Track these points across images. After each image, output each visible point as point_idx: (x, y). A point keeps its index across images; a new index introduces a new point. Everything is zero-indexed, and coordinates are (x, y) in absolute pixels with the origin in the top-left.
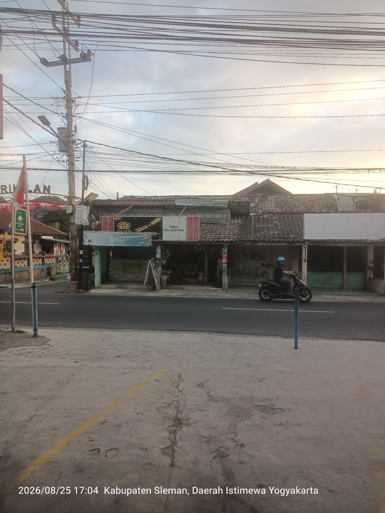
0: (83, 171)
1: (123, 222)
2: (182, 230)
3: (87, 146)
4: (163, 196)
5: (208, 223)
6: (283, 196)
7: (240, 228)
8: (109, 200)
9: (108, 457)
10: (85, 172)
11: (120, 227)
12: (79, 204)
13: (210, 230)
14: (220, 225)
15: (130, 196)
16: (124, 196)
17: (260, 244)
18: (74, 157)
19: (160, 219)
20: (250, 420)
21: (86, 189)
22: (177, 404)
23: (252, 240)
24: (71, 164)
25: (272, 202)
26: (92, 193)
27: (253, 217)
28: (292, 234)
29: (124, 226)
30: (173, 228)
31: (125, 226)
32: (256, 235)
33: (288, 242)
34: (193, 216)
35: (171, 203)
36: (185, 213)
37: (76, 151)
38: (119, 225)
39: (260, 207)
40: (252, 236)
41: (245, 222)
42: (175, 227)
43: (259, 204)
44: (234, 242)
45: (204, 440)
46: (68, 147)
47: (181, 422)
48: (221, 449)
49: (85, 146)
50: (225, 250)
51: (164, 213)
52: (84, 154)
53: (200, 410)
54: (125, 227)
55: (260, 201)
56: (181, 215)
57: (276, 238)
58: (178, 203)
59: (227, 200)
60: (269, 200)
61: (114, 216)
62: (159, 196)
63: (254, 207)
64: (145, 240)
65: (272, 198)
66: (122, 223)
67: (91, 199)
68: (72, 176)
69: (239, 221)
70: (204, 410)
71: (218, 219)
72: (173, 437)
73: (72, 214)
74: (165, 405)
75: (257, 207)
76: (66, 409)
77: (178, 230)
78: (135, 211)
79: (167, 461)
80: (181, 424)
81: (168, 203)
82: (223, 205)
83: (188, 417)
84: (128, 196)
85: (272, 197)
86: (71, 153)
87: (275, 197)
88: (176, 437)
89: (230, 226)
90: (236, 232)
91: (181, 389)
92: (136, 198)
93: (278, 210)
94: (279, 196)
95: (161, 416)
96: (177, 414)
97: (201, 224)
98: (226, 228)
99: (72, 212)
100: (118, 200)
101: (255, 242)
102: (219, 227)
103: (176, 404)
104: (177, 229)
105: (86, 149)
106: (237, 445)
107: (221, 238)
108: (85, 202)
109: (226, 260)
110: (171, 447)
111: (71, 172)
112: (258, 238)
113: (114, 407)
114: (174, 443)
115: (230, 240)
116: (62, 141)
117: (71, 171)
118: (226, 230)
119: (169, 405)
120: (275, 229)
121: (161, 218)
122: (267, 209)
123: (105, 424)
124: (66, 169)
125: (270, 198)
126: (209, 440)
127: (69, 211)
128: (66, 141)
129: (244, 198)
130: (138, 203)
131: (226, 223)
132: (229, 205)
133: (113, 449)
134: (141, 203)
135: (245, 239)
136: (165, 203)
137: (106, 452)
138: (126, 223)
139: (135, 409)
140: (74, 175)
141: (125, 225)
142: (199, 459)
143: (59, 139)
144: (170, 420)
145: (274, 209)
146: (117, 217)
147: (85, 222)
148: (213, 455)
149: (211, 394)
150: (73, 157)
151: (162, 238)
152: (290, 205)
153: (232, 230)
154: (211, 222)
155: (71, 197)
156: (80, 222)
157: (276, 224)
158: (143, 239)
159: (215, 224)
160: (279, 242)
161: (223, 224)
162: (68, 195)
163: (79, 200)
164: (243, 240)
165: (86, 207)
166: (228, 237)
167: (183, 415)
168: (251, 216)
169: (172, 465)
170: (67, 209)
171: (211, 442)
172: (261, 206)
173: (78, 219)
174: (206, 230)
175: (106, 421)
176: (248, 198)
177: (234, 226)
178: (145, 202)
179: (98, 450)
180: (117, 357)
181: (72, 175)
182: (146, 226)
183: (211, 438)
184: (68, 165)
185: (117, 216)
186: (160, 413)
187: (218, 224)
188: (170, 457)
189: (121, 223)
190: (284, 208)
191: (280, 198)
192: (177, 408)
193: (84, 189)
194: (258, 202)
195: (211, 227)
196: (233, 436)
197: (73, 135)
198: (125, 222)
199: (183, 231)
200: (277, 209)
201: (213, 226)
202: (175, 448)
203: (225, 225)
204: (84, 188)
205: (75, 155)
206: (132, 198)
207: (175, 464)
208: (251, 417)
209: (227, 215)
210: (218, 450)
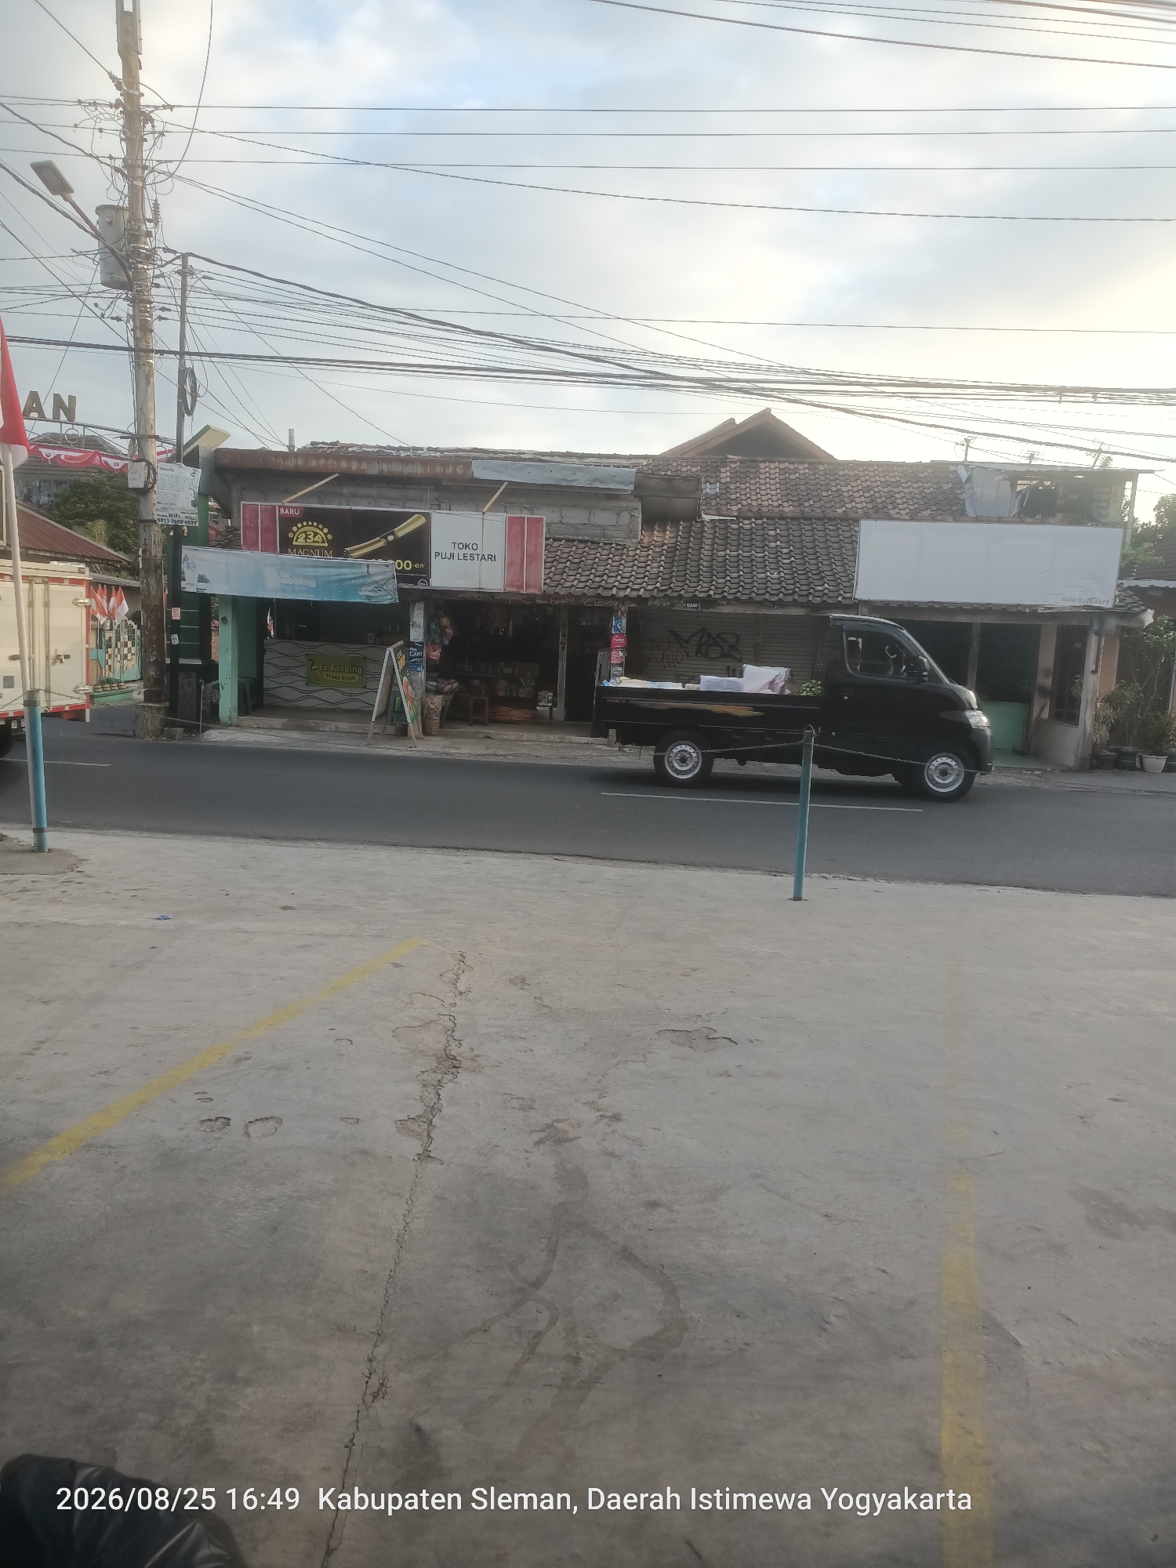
0: (182, 354)
1: (308, 525)
2: (492, 558)
3: (192, 273)
4: (436, 450)
5: (574, 541)
6: (806, 465)
7: (668, 560)
8: (264, 454)
9: (252, 1135)
10: (187, 357)
11: (298, 538)
12: (169, 461)
13: (576, 561)
14: (607, 547)
15: (331, 444)
16: (313, 443)
17: (726, 609)
18: (152, 306)
19: (423, 520)
20: (643, 1062)
21: (190, 413)
22: (449, 1024)
23: (701, 595)
24: (143, 329)
25: (772, 482)
26: (207, 428)
27: (709, 525)
28: (821, 583)
29: (309, 537)
30: (464, 551)
31: (314, 537)
32: (714, 583)
33: (808, 605)
34: (526, 515)
35: (459, 471)
36: (502, 505)
37: (157, 286)
38: (294, 533)
39: (733, 497)
40: (704, 585)
41: (685, 541)
42: (470, 546)
43: (732, 486)
44: (646, 600)
45: (516, 1104)
46: (130, 273)
47: (456, 1062)
48: (558, 1125)
49: (185, 272)
50: (620, 624)
51: (437, 502)
52: (184, 298)
53: (512, 1037)
54: (312, 539)
55: (736, 476)
56: (489, 510)
57: (773, 592)
58: (480, 472)
59: (635, 470)
60: (762, 476)
61: (279, 504)
62: (422, 449)
63: (716, 496)
64: (376, 582)
65: (770, 469)
66: (303, 526)
67: (206, 446)
68: (147, 369)
69: (667, 537)
70: (522, 1038)
71: (604, 528)
72: (432, 1096)
73: (145, 491)
74: (416, 1024)
75: (723, 497)
76: (136, 1028)
77: (480, 557)
78: (346, 490)
79: (412, 1147)
80: (457, 1068)
81: (449, 470)
82: (619, 483)
83: (476, 1052)
84: (323, 443)
85: (772, 465)
86: (141, 291)
87: (782, 466)
88: (439, 1095)
89: (638, 552)
90: (655, 570)
91: (462, 989)
92: (350, 449)
93: (788, 509)
94: (794, 463)
95: (401, 1048)
96: (447, 1045)
97: (551, 540)
98: (628, 556)
99: (146, 483)
100: (292, 454)
101: (708, 602)
102: (605, 552)
103: (446, 1023)
104: (474, 552)
105: (190, 281)
106: (601, 1115)
107: (610, 586)
108: (187, 456)
109: (621, 653)
110: (425, 1118)
111: (142, 354)
112: (720, 591)
113: (270, 1025)
114: (434, 1109)
115: (634, 594)
116: (113, 252)
117: (141, 352)
118: (626, 562)
119: (427, 1024)
120: (772, 566)
121: (427, 516)
122: (754, 503)
123: (244, 1062)
124: (126, 345)
125: (767, 469)
126: (527, 1107)
127: (136, 480)
128: (123, 253)
129: (689, 467)
130: (354, 466)
131: (628, 543)
132: (638, 486)
133: (266, 1118)
134: (364, 466)
135: (681, 593)
136: (439, 470)
137: (246, 1126)
138: (317, 527)
139: (331, 1030)
140: (150, 365)
141: (313, 534)
142: (496, 1146)
143: (102, 246)
144: (427, 1058)
145: (776, 504)
146: (289, 508)
147: (186, 517)
148: (536, 1137)
149: (546, 1001)
150: (148, 306)
151: (428, 578)
152: (824, 494)
153: (643, 565)
154: (580, 538)
155: (140, 438)
156: (171, 515)
157: (777, 552)
158: (370, 580)
159: (593, 542)
160: (780, 604)
161: (617, 545)
162: (132, 430)
163: (169, 447)
164: (676, 594)
165: (191, 470)
166: (630, 584)
167: (464, 1048)
168: (702, 522)
169: (425, 1156)
170: (130, 476)
171: (532, 1108)
172: (738, 495)
173: (166, 506)
174: (564, 560)
175: (248, 1056)
176: (699, 468)
177: (650, 552)
178: (379, 463)
179: (226, 1121)
180: (285, 908)
181: (144, 365)
182: (378, 538)
183: (534, 1101)
184: (132, 333)
185: (291, 503)
186: (399, 1041)
187: (601, 544)
188: (421, 1139)
189: (299, 525)
190: (807, 504)
191: (796, 471)
192: (449, 1033)
193: (184, 411)
194: (728, 480)
195: (580, 551)
196: (594, 1096)
197: (149, 234)
198: (312, 525)
199: (493, 559)
200: (785, 504)
201: (586, 549)
202: (435, 1121)
203: (624, 547)
204: (185, 409)
205: (156, 299)
206: (338, 452)
207: (432, 1155)
208: (648, 1056)
209: (632, 516)
210: (550, 1126)
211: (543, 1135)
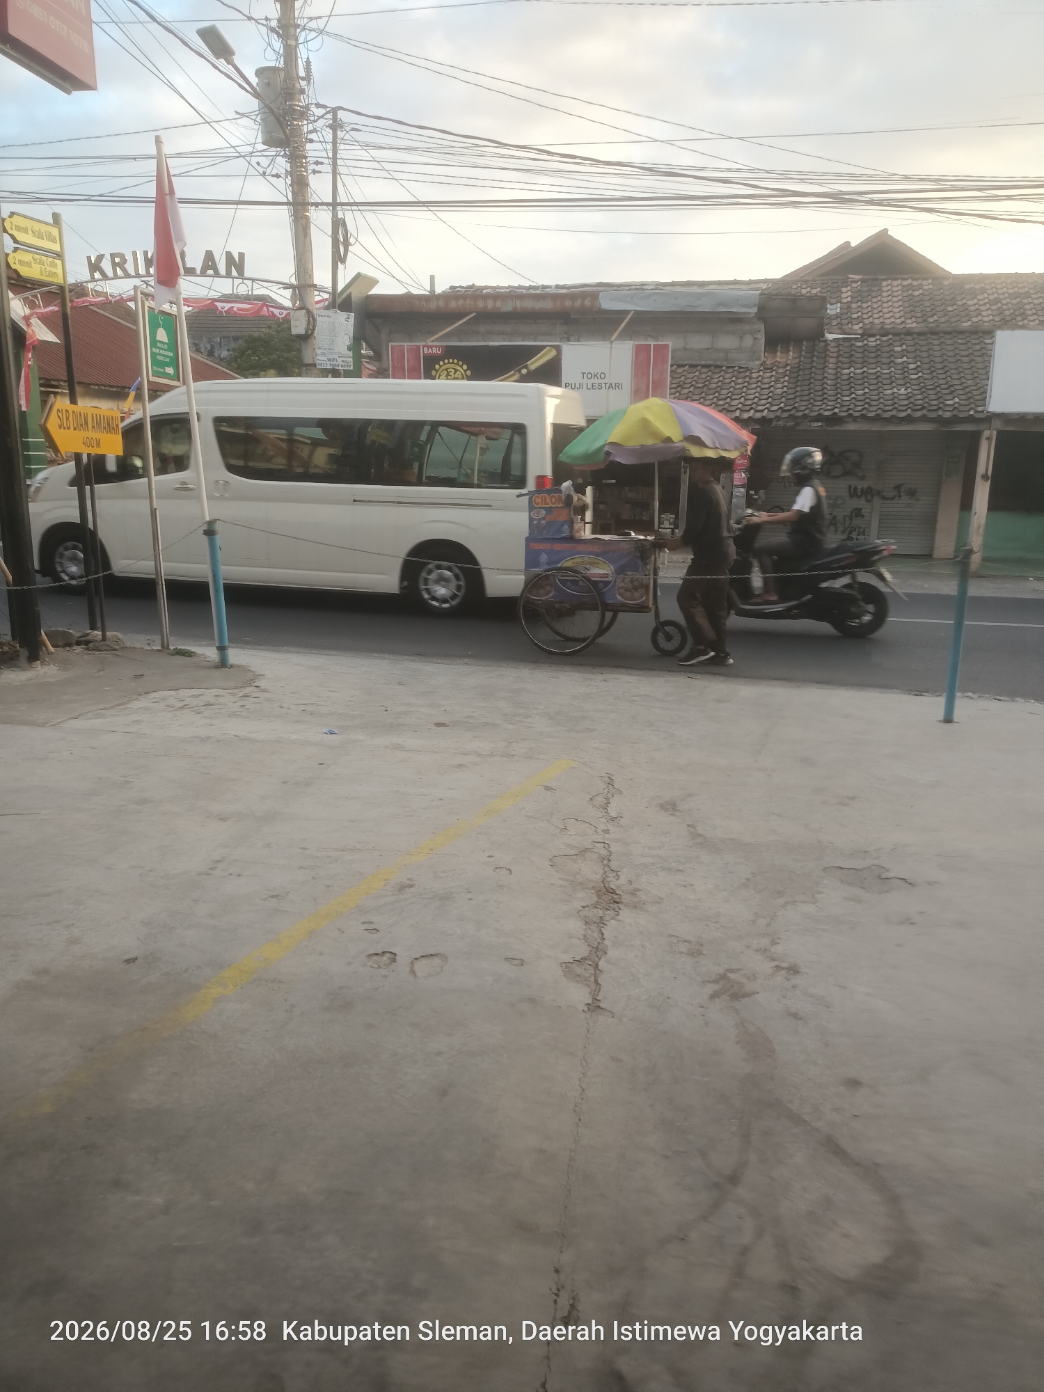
0: (334, 204)
1: (449, 363)
2: (618, 386)
3: (341, 126)
4: (565, 283)
5: (697, 366)
6: (930, 281)
7: (792, 380)
8: (409, 297)
10: (339, 208)
11: (440, 376)
12: (327, 308)
13: (701, 385)
14: (730, 370)
15: (468, 287)
16: (451, 288)
17: (852, 427)
18: (307, 160)
19: (554, 353)
20: (814, 903)
21: (343, 261)
22: (604, 852)
23: (826, 413)
24: (299, 183)
25: (895, 299)
26: (358, 275)
27: (833, 344)
28: (951, 396)
29: (450, 374)
30: (592, 381)
31: (454, 374)
32: (839, 400)
33: (939, 420)
34: (652, 343)
35: (587, 303)
36: (628, 334)
37: (311, 141)
38: (437, 371)
39: (855, 316)
40: (829, 403)
41: (808, 361)
42: (598, 376)
43: (854, 306)
44: (770, 421)
45: (682, 947)
46: (287, 131)
47: (615, 897)
48: (731, 975)
49: (336, 126)
51: (566, 336)
52: (335, 151)
53: (669, 869)
54: (453, 375)
55: (859, 296)
56: (619, 338)
57: (901, 408)
58: (606, 304)
59: (759, 292)
60: (885, 294)
61: (423, 343)
62: (550, 287)
63: (837, 316)
65: (892, 287)
66: (445, 364)
67: (356, 294)
68: (304, 221)
69: (790, 357)
70: (679, 871)
71: (726, 351)
72: (596, 935)
73: (306, 337)
74: (572, 852)
75: (845, 316)
76: (305, 849)
77: (608, 386)
78: (482, 329)
79: (580, 994)
80: (617, 903)
81: (578, 303)
82: (743, 306)
83: (634, 886)
84: (461, 287)
85: (895, 283)
86: (297, 148)
87: (905, 283)
88: (603, 934)
89: (761, 373)
90: (779, 391)
91: (613, 814)
92: (485, 291)
93: (912, 324)
94: (917, 279)
95: (560, 879)
96: (604, 876)
97: (675, 366)
98: (751, 378)
99: (307, 332)
100: (432, 296)
101: (834, 420)
102: (728, 376)
103: (601, 852)
104: (602, 381)
105: (340, 134)
106: (777, 966)
107: (733, 408)
108: (341, 302)
109: (743, 475)
110: (590, 960)
111: (300, 207)
112: (845, 409)
113: (431, 850)
114: (598, 950)
115: (758, 415)
116: (271, 111)
117: (299, 205)
118: (749, 384)
119: (583, 852)
120: (900, 382)
121: (558, 349)
122: (877, 321)
123: (408, 890)
124: (285, 200)
125: (889, 287)
126: (696, 950)
127: (298, 328)
128: (281, 111)
129: (809, 289)
130: (490, 304)
131: (751, 365)
132: (761, 308)
133: (432, 955)
134: (499, 304)
135: (806, 412)
136: (568, 303)
137: (412, 963)
138: (457, 364)
139: (489, 857)
140: (307, 218)
141: (453, 371)
142: (668, 998)
143: (262, 105)
144: (587, 891)
145: (899, 321)
146: (432, 347)
147: (343, 361)
148: (710, 988)
149: (700, 830)
150: (304, 161)
152: (950, 309)
153: (767, 386)
154: (703, 363)
155: (302, 287)
156: (329, 360)
157: (904, 368)
159: (717, 367)
160: (909, 420)
161: (740, 368)
162: (293, 281)
163: (326, 296)
164: (800, 414)
165: (344, 314)
166: (754, 406)
167: (622, 881)
168: (826, 341)
169: (595, 1006)
170: (293, 323)
171: (700, 954)
172: (860, 314)
173: (325, 351)
174: (688, 386)
175: (412, 883)
176: (819, 289)
177: (774, 373)
178: (512, 300)
179: (392, 956)
180: (438, 725)
181: (301, 218)
182: (512, 372)
183: (701, 945)
184: (290, 188)
185: (432, 344)
186: (557, 872)
187: (724, 368)
188: (589, 985)
189: (441, 363)
190: (931, 320)
191: (920, 287)
192: (605, 862)
193: (337, 259)
194: (849, 299)
195: (704, 376)
196: (765, 943)
197: (302, 91)
198: (453, 363)
199: (620, 387)
200: (909, 321)
201: (710, 373)
202: (602, 964)
203: (747, 369)
204: (338, 258)
205: (310, 154)
206: (474, 293)
207: (602, 1005)
208: (817, 896)
209: (755, 339)
210: (723, 977)
211: (716, 987)
